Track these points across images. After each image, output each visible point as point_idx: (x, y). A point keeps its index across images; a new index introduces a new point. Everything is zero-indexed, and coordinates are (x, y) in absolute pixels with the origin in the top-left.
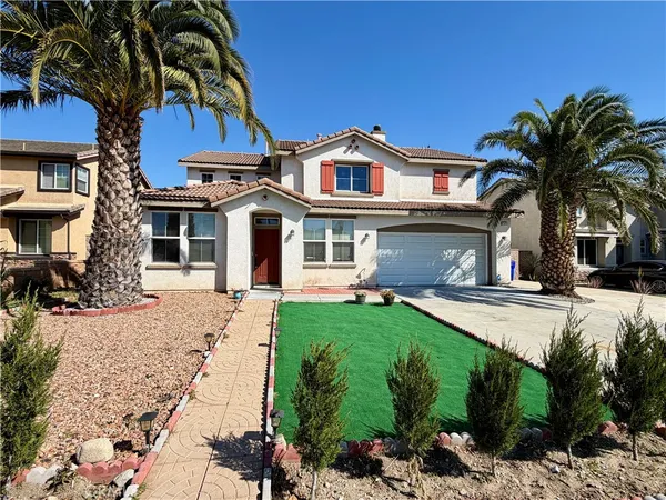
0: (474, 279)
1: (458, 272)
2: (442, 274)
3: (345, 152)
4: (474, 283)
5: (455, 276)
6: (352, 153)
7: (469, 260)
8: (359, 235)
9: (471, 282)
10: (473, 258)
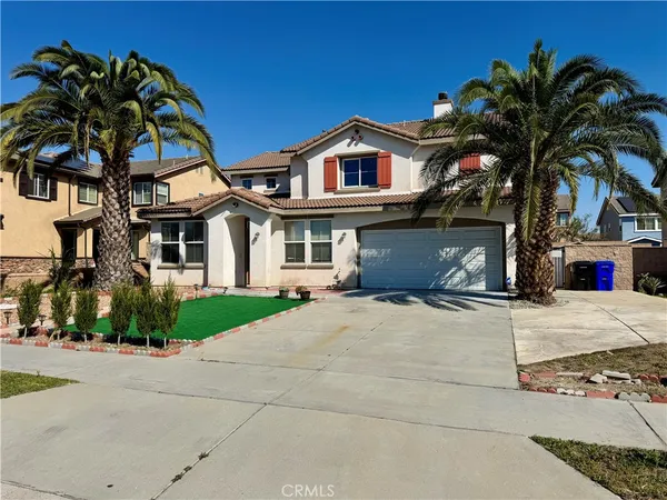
0: (484, 283)
1: (461, 274)
2: (439, 276)
3: (349, 145)
4: (484, 288)
5: (456, 279)
6: (356, 145)
7: (476, 259)
8: (336, 234)
9: (481, 287)
10: (482, 258)
